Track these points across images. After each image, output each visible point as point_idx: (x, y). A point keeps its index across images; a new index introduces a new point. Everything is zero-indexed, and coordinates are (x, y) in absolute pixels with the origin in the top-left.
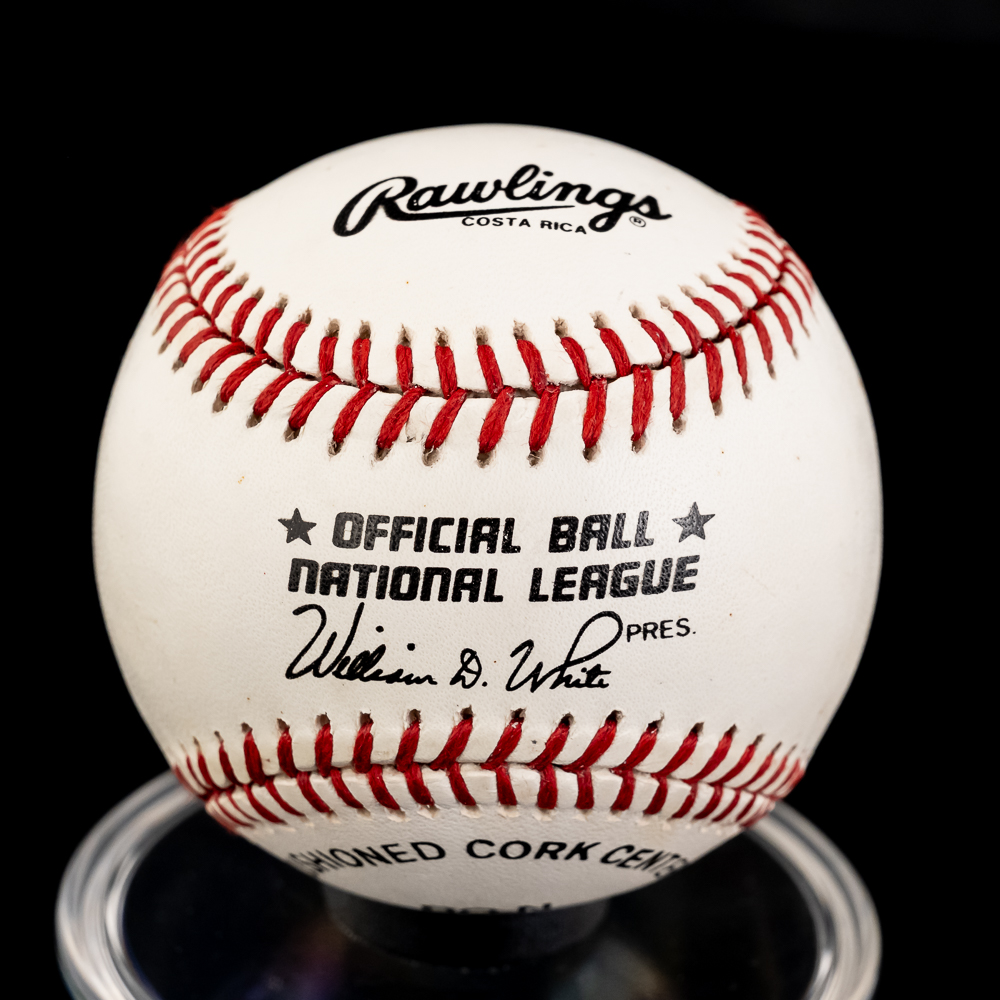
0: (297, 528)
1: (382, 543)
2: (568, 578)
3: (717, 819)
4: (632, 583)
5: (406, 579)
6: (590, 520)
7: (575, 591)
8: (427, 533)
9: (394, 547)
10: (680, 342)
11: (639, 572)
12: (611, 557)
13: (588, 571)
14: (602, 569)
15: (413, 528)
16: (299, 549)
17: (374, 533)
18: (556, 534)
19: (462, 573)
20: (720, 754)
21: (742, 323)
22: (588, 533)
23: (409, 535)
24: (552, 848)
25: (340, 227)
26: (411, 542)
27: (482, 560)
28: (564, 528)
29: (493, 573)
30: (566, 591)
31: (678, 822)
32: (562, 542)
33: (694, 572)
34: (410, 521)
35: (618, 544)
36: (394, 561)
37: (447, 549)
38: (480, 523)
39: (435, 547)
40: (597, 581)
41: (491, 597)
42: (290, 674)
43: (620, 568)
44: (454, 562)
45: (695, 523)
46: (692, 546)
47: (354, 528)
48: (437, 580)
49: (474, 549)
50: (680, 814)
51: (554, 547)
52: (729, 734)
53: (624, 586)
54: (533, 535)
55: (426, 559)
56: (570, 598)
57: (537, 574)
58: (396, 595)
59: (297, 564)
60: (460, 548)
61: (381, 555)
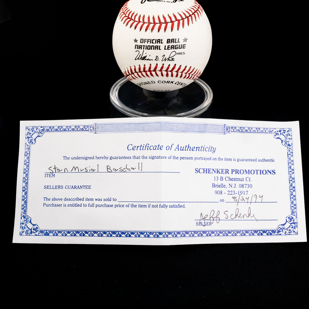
0: (136, 41)
1: (146, 42)
2: (169, 47)
3: (190, 79)
4: (177, 47)
5: (149, 47)
6: (172, 39)
7: (170, 48)
8: (151, 41)
9: (148, 43)
10: (184, 17)
11: (178, 46)
12: (175, 44)
13: (172, 46)
14: (174, 46)
15: (150, 40)
16: (136, 43)
17: (145, 41)
18: (168, 41)
19: (156, 46)
20: (189, 70)
21: (192, 14)
22: (172, 41)
23: (149, 41)
24: (168, 82)
25: (142, 3)
26: (150, 42)
27: (158, 44)
28: (169, 40)
29: (160, 46)
30: (169, 48)
31: (184, 79)
32: (168, 42)
33: (185, 46)
34: (149, 40)
35: (175, 42)
36: (148, 45)
37: (154, 43)
38: (158, 40)
39: (152, 43)
40: (173, 47)
41: (159, 49)
42: (135, 60)
43: (176, 46)
44: (155, 45)
45: (185, 40)
46: (185, 43)
47: (143, 41)
48: (153, 47)
49: (157, 43)
50: (184, 78)
51: (167, 43)
52: (190, 67)
53: (176, 48)
54: (165, 41)
55: (151, 44)
56: (169, 49)
57: (165, 46)
58: (148, 49)
59: (136, 45)
60: (156, 43)
61: (146, 44)
